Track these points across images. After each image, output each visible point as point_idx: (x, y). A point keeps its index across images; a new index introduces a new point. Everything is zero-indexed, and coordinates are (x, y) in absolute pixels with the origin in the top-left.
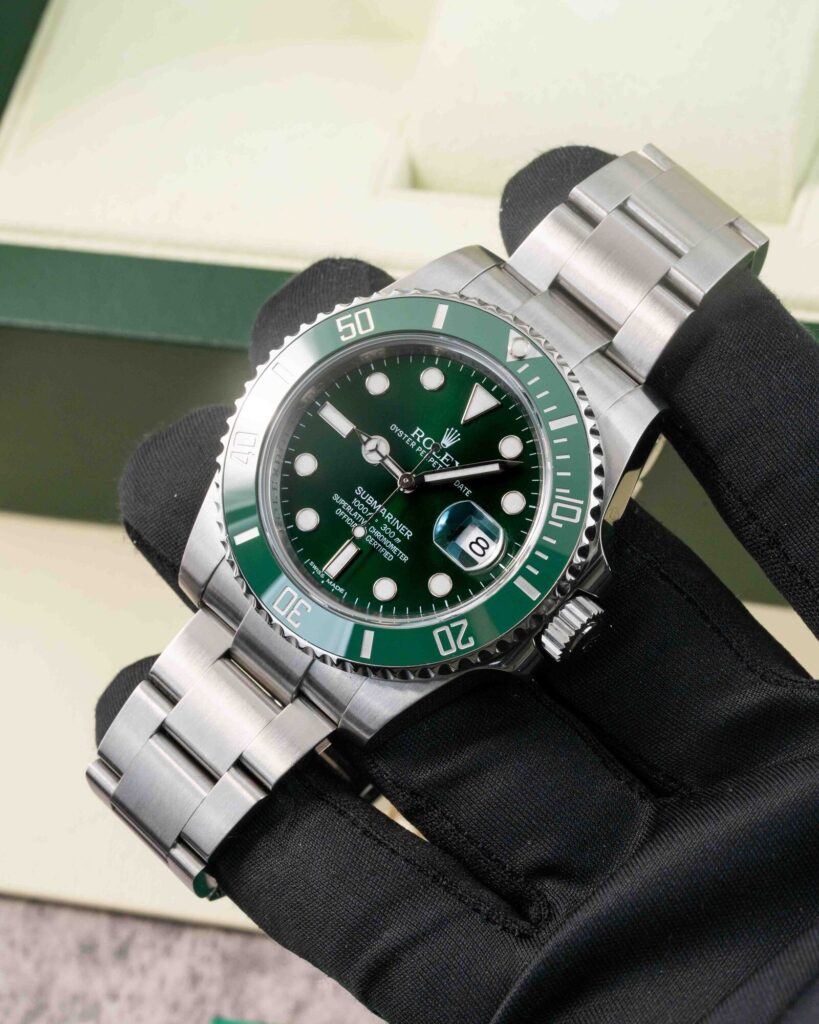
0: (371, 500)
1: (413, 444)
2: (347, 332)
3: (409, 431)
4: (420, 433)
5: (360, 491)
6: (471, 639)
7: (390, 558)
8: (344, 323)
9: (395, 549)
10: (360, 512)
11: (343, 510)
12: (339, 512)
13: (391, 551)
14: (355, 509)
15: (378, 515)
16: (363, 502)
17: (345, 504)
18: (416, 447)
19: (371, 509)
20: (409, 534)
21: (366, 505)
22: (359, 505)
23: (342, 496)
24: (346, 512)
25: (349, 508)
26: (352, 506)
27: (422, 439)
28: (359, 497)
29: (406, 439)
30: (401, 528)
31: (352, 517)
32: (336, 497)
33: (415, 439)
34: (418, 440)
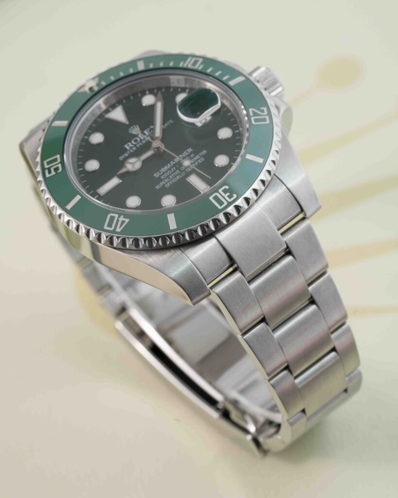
0: (163, 170)
1: (134, 148)
2: (56, 169)
3: (126, 150)
4: (128, 145)
5: (156, 175)
6: (262, 108)
7: (203, 159)
8: (50, 172)
9: (198, 157)
10: (170, 175)
11: (167, 183)
12: (168, 185)
13: (199, 158)
14: (168, 177)
15: (174, 165)
16: (164, 173)
17: (163, 182)
18: (136, 147)
19: (170, 169)
20: (190, 150)
21: (167, 171)
22: (165, 175)
23: (158, 184)
24: (168, 182)
25: (166, 180)
26: (164, 179)
27: (132, 144)
28: (160, 176)
29: (130, 152)
30: (185, 154)
31: (172, 179)
32: (158, 187)
33: (131, 148)
34: (132, 146)
